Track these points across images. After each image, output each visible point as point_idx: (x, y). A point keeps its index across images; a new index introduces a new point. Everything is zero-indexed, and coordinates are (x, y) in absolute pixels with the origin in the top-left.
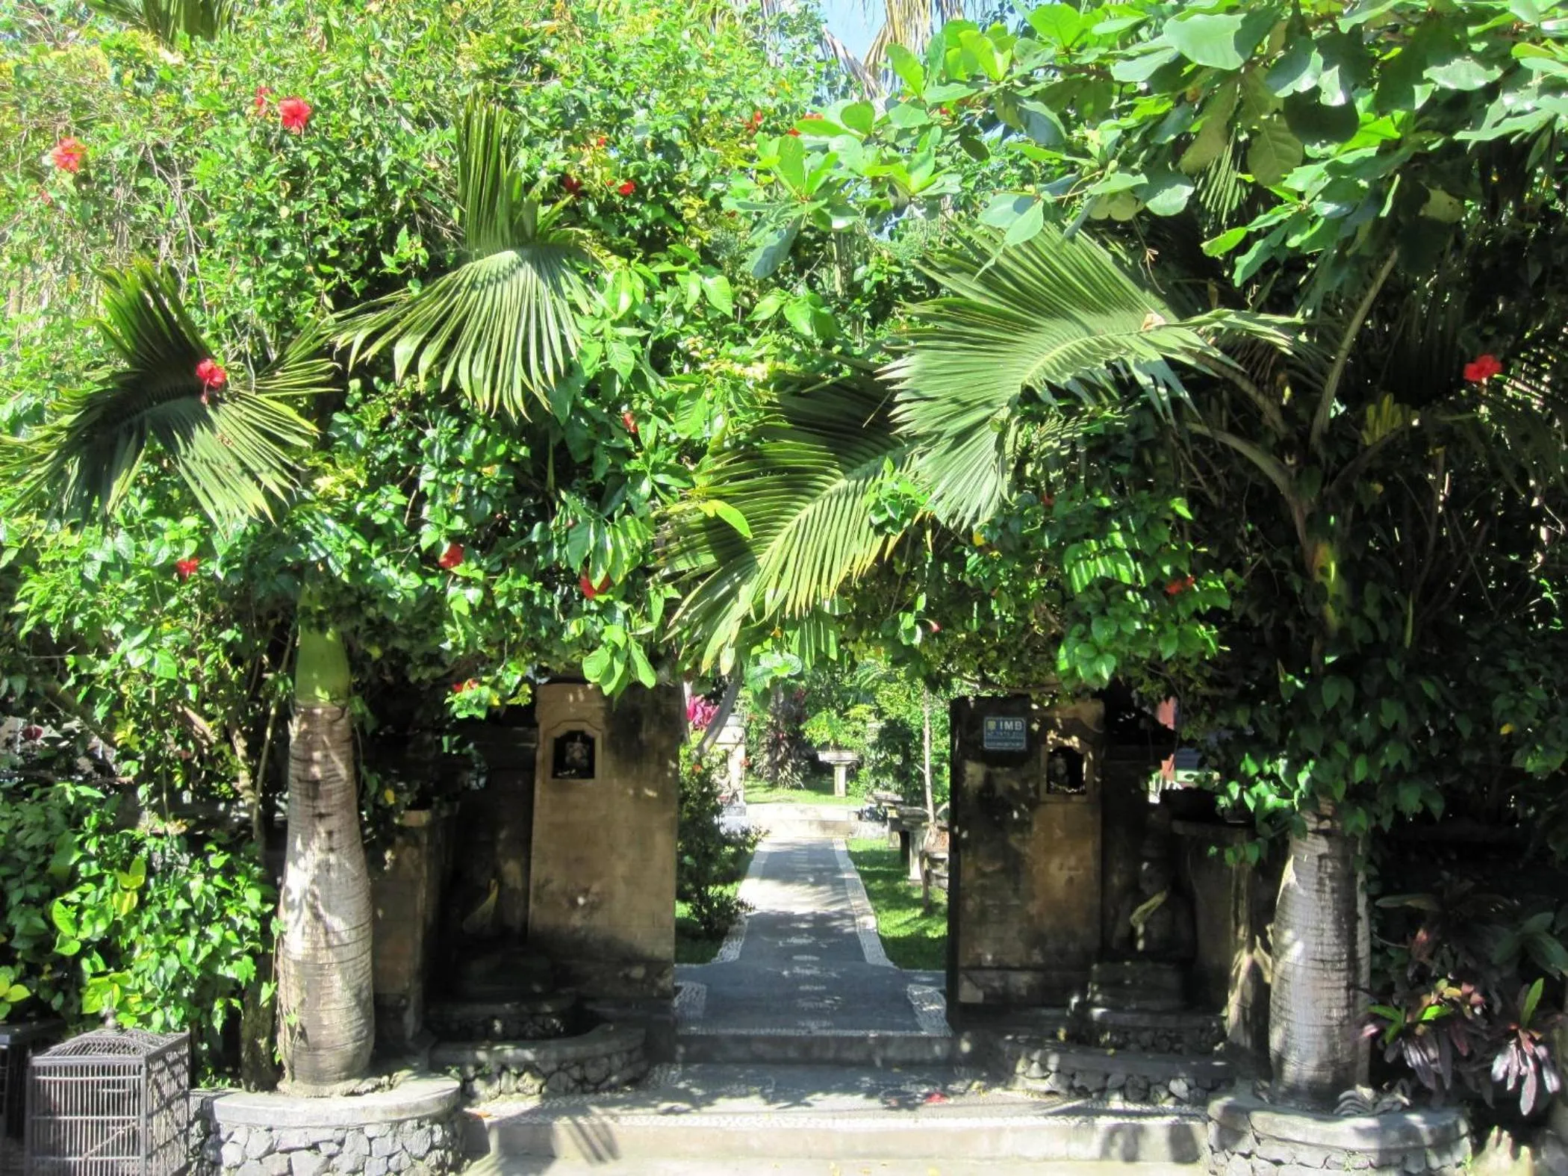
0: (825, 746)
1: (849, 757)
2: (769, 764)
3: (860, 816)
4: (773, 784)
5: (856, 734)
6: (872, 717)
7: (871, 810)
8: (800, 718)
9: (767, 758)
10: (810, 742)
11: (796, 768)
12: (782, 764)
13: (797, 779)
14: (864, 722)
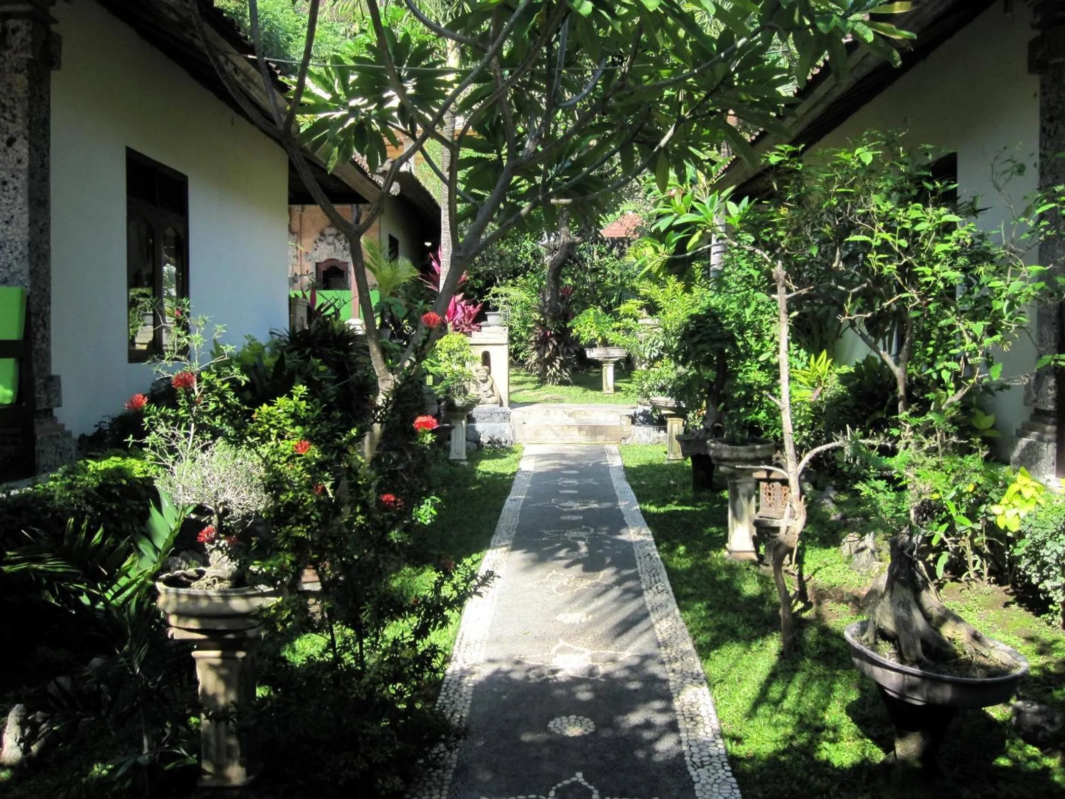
0: (592, 345)
1: (617, 353)
2: (537, 361)
3: (633, 419)
4: (542, 381)
5: (628, 331)
6: (644, 313)
7: (644, 414)
8: (567, 316)
9: (535, 356)
10: (578, 339)
11: (563, 365)
12: (550, 361)
13: (566, 375)
14: (636, 319)
